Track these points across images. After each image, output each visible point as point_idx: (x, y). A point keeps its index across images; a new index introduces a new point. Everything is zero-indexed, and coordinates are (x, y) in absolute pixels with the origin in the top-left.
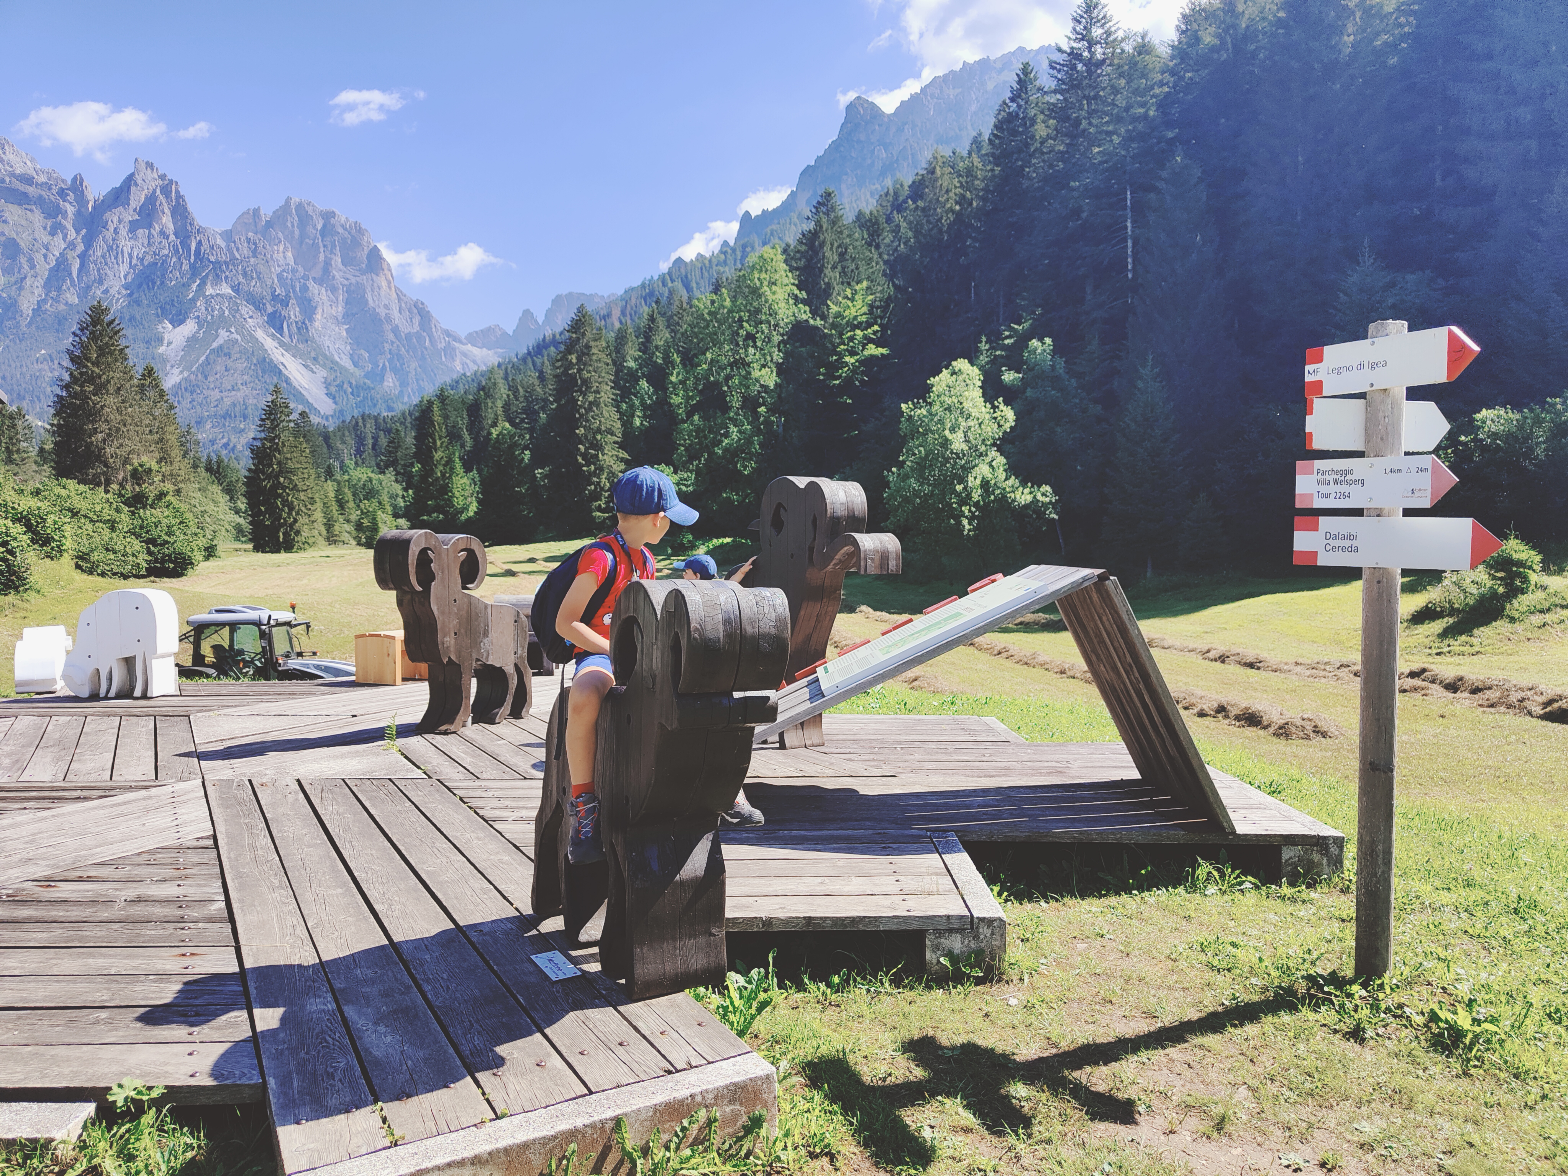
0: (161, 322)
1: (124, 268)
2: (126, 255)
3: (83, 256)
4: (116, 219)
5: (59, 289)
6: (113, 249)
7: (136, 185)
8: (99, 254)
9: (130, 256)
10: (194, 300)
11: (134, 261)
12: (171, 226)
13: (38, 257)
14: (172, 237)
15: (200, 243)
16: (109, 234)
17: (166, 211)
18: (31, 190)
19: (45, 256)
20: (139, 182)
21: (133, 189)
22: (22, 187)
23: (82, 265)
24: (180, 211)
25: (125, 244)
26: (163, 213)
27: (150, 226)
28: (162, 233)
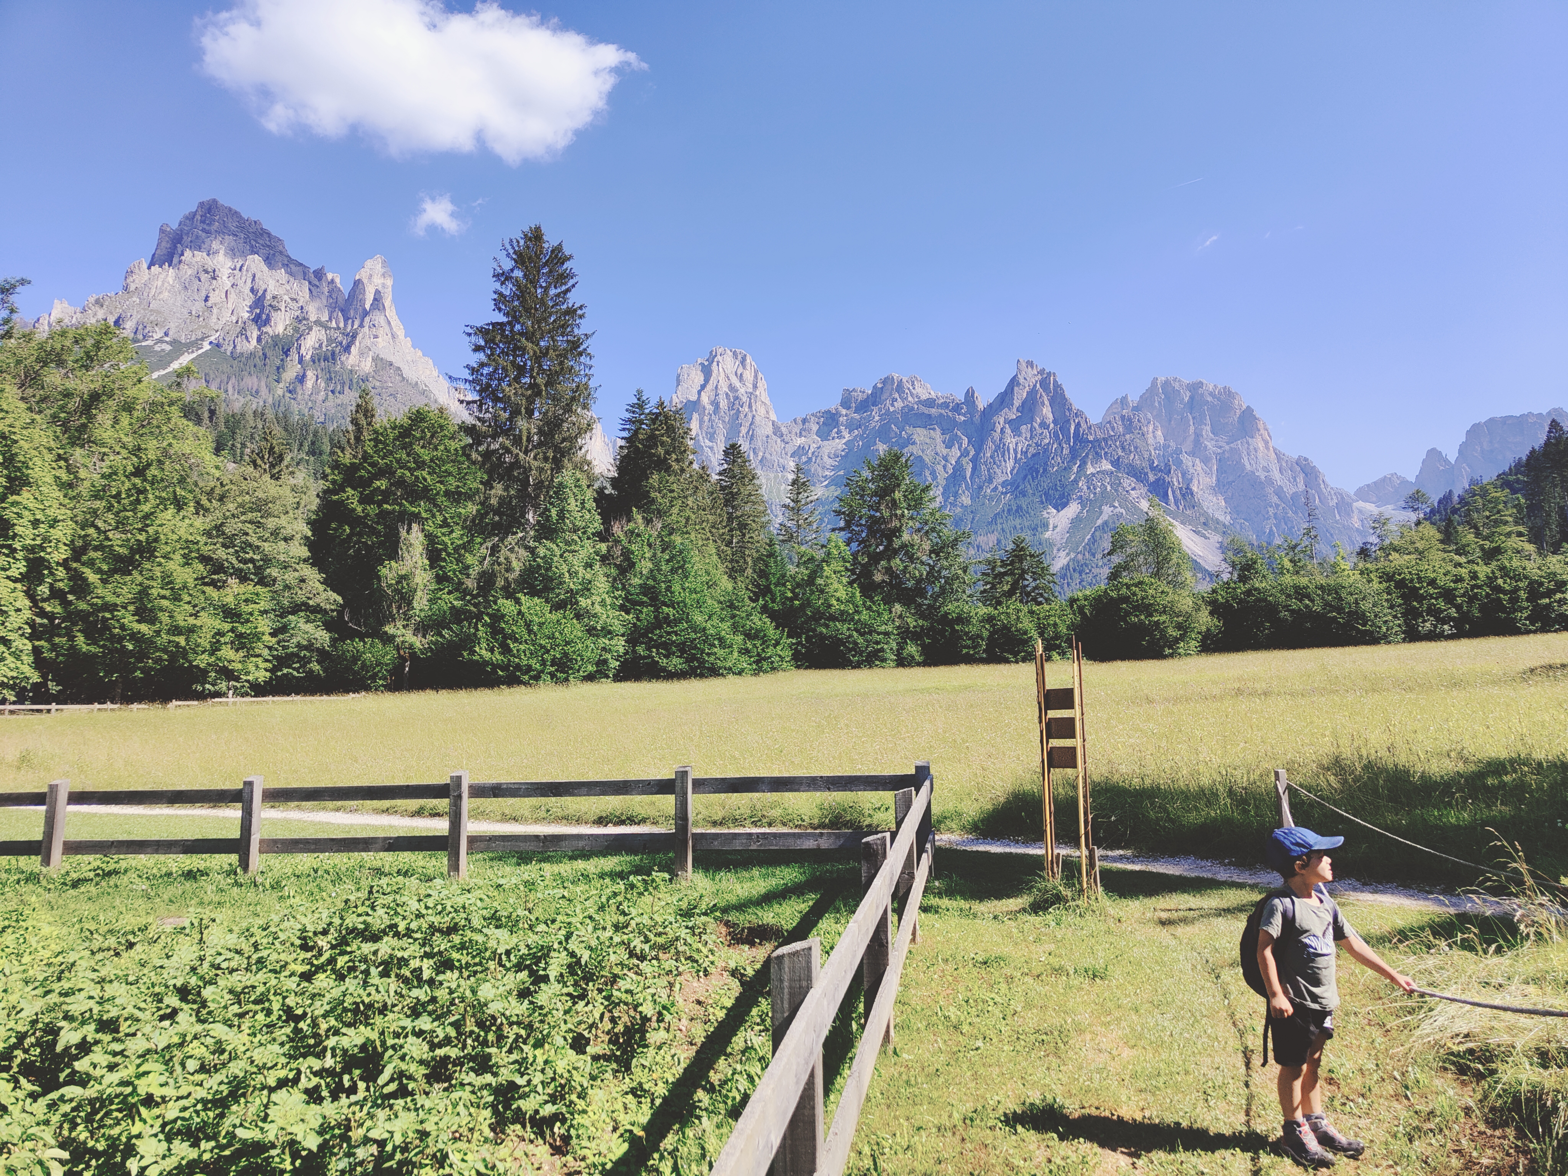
0: (1045, 508)
1: (1010, 464)
2: (1012, 451)
3: (975, 461)
4: (1002, 420)
5: (956, 495)
6: (1001, 449)
7: (1018, 384)
8: (989, 455)
9: (1015, 451)
10: (1076, 481)
11: (1019, 456)
12: (1051, 416)
13: (939, 468)
14: (1052, 426)
15: (1078, 425)
16: (997, 435)
17: (1047, 402)
18: (933, 411)
19: (945, 467)
20: (1022, 381)
21: (1016, 389)
22: (926, 411)
23: (974, 469)
24: (1059, 399)
25: (1010, 440)
26: (1043, 404)
27: (1032, 420)
28: (1044, 425)
